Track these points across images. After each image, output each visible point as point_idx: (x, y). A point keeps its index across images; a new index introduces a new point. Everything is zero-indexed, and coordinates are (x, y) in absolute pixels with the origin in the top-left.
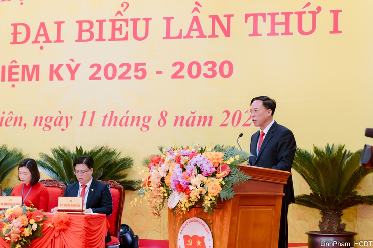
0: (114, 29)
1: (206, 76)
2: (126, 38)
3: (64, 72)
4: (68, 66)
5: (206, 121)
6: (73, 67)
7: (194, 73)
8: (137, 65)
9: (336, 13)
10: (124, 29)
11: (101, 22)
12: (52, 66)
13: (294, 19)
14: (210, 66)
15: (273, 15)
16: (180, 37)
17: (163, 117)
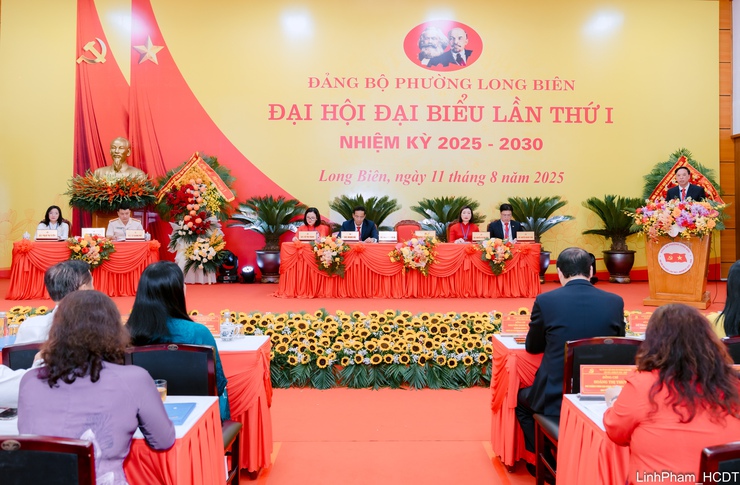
0: (456, 113)
1: (524, 148)
2: (465, 120)
3: (419, 142)
4: (422, 138)
5: (525, 179)
6: (426, 139)
7: (516, 146)
8: (474, 139)
9: (609, 110)
10: (464, 113)
11: (447, 108)
12: (409, 138)
13: (582, 112)
14: (527, 141)
15: (569, 109)
16: (505, 120)
17: (494, 175)
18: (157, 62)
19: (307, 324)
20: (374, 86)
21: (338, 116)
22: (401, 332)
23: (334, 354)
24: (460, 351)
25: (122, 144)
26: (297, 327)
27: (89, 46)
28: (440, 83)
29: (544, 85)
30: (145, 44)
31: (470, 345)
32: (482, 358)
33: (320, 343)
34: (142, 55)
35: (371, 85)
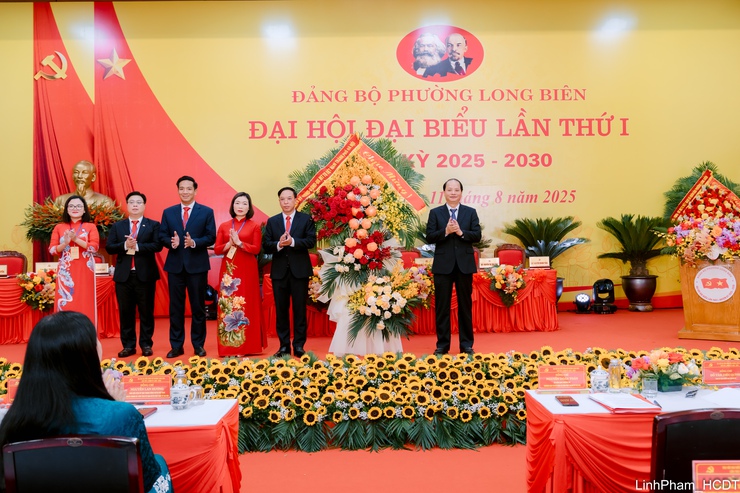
0: (456, 128)
1: (531, 165)
2: (466, 135)
3: (415, 161)
4: (419, 156)
5: (533, 198)
6: (423, 156)
7: (522, 162)
8: (476, 156)
9: (624, 121)
10: (465, 128)
11: (445, 122)
13: (595, 124)
14: (534, 157)
15: (580, 121)
16: (510, 135)
17: (499, 196)
18: (123, 77)
19: (292, 371)
20: (365, 99)
21: (326, 133)
22: (403, 379)
23: (325, 408)
24: (475, 401)
25: (85, 168)
26: (279, 376)
27: (48, 61)
28: (437, 95)
29: (552, 94)
30: (110, 57)
31: (487, 393)
32: (501, 409)
33: (308, 395)
34: (107, 70)
35: (361, 98)
